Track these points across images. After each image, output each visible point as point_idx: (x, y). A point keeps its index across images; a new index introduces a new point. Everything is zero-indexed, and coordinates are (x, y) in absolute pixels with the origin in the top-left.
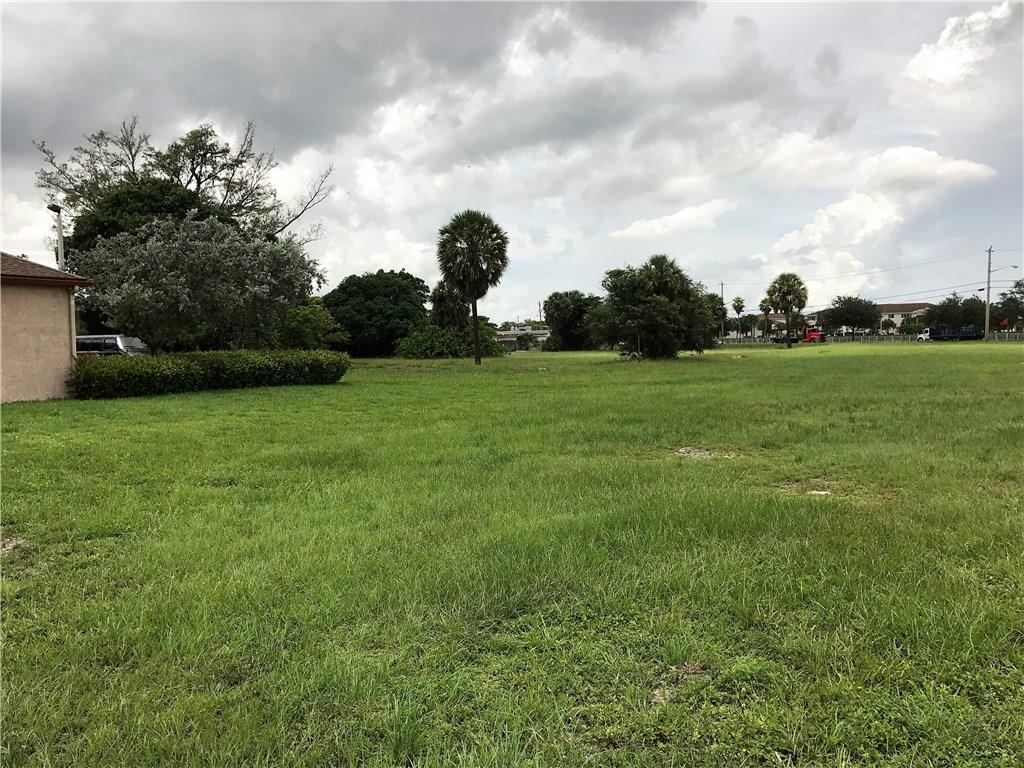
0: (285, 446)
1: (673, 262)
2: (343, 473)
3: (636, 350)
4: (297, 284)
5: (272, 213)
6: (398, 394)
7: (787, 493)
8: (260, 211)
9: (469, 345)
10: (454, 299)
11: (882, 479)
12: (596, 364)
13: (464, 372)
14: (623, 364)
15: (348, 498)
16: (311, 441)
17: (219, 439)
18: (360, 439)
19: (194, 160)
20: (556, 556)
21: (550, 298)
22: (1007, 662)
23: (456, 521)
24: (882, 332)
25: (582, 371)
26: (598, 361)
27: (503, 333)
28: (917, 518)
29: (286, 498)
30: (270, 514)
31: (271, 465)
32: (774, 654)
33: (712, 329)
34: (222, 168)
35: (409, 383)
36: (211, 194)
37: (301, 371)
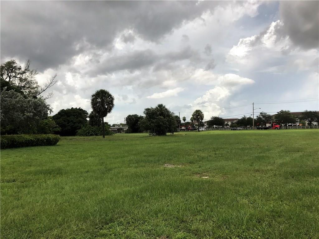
0: (35, 167)
1: (165, 106)
2: (54, 176)
3: (154, 133)
4: (43, 112)
5: (36, 89)
6: (76, 148)
7: (196, 178)
8: (31, 88)
9: (101, 132)
10: (97, 117)
11: (223, 172)
12: (142, 137)
13: (99, 141)
14: (150, 137)
15: (55, 185)
16: (44, 166)
17: (11, 166)
18: (61, 164)
19: (8, 71)
20: (123, 202)
21: (128, 117)
22: (255, 229)
23: (91, 192)
24: (225, 127)
25: (137, 140)
26: (143, 136)
27: (113, 128)
28: (232, 184)
29: (33, 186)
30: (26, 192)
31: (29, 174)
32: (189, 231)
33: (176, 126)
34: (18, 74)
35: (80, 144)
36: (14, 83)
37: (43, 141)
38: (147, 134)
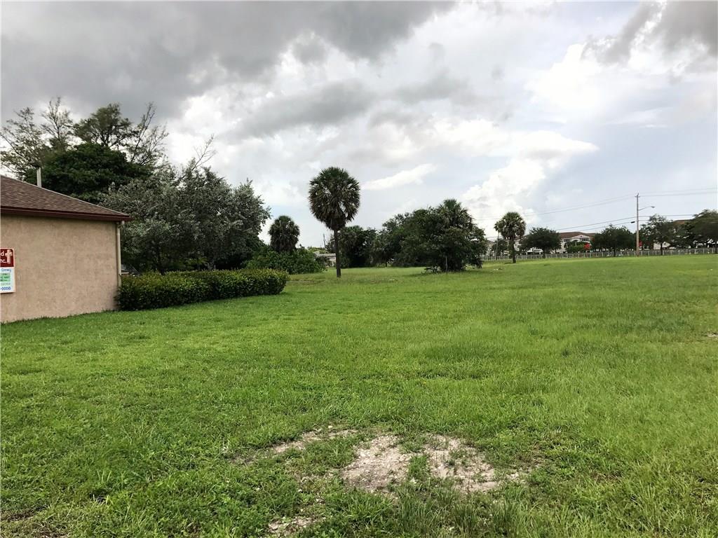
3: (437, 265)
34: (124, 137)
38: (421, 269)
